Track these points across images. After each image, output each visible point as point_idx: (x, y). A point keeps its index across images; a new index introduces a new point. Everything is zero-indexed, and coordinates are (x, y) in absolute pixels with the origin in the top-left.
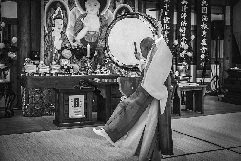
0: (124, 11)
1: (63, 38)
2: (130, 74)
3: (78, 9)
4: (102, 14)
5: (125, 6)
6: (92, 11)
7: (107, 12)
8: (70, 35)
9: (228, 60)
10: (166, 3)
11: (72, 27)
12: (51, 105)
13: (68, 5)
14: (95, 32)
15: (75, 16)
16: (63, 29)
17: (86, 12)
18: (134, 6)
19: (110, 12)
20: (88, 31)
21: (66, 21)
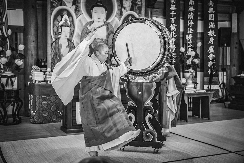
0: (130, 18)
1: (70, 46)
2: (137, 79)
3: (84, 17)
5: (132, 14)
7: (114, 20)
8: (76, 42)
9: (235, 68)
11: (79, 35)
13: (75, 12)
14: (102, 39)
15: (82, 24)
17: (93, 20)
18: (141, 14)
19: (117, 19)
20: (95, 39)
21: (72, 29)
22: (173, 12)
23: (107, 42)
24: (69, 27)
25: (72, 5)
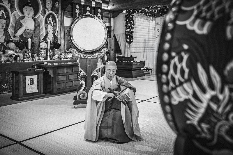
0: (51, 16)
1: (6, 34)
3: (17, 13)
4: (36, 18)
5: (52, 13)
6: (29, 15)
7: (39, 16)
8: (11, 32)
9: (112, 51)
10: (77, 13)
11: (13, 26)
12: (2, 85)
13: (10, 9)
14: (31, 30)
15: (16, 18)
16: (6, 27)
17: (24, 15)
18: (58, 14)
19: (41, 16)
20: (26, 30)
21: (8, 21)
22: (77, 14)
23: (35, 32)
24: (5, 19)
25: (8, 3)
